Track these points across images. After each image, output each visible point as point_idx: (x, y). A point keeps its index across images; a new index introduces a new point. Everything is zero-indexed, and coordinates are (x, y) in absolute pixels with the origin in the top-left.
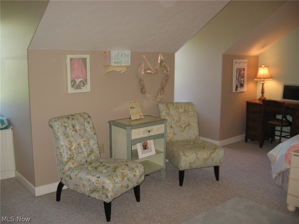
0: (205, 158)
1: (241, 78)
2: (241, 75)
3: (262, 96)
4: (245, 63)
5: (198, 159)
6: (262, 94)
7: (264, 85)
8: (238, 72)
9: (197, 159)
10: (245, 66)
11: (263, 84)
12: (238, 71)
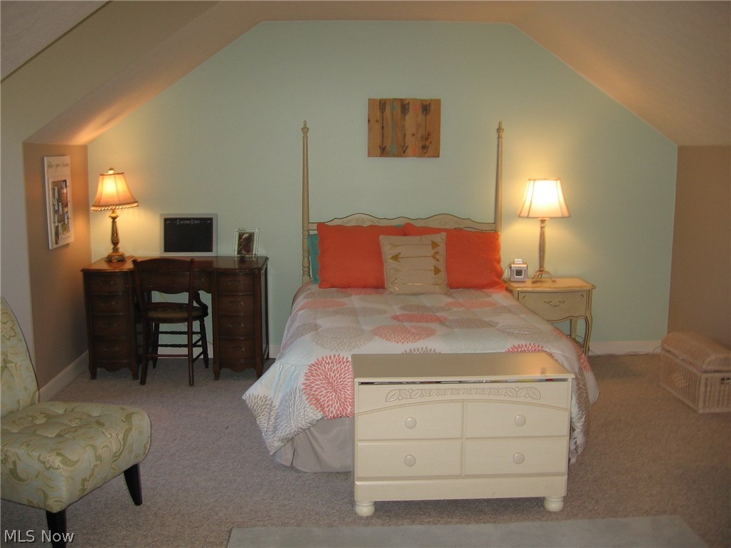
0: (116, 453)
1: (62, 207)
2: (61, 200)
3: (115, 249)
4: (67, 165)
5: (101, 461)
6: (112, 246)
7: (117, 220)
8: (56, 191)
9: (98, 462)
10: (65, 174)
11: (114, 219)
12: (56, 188)
